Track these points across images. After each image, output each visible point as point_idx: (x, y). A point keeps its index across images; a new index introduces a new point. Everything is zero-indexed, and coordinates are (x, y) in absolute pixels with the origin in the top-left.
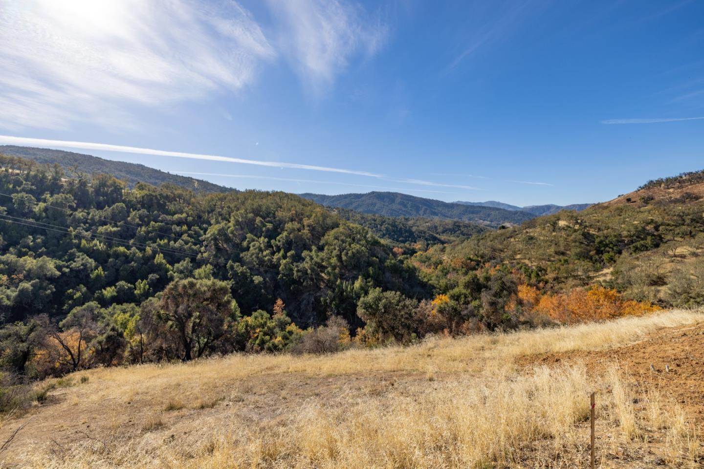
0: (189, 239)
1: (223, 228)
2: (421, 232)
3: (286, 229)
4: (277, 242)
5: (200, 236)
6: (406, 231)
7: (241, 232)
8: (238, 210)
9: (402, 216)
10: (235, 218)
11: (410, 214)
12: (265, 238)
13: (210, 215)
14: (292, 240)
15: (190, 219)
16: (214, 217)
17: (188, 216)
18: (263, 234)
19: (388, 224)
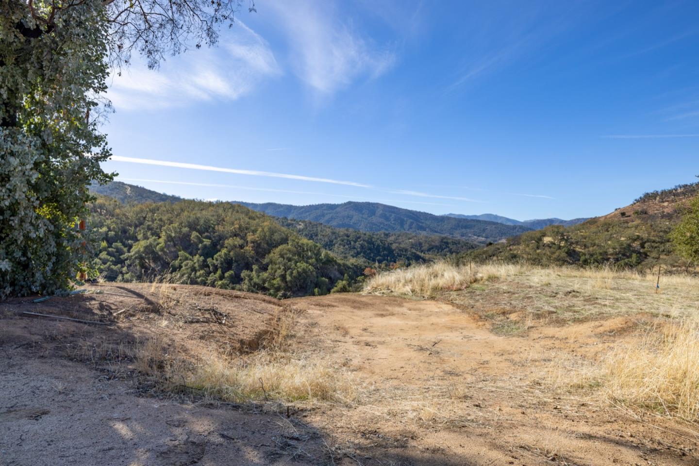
0: (109, 257)
1: (151, 245)
2: (401, 250)
3: (226, 245)
4: (215, 261)
5: (123, 253)
6: (384, 249)
7: (173, 249)
8: (171, 223)
9: (383, 231)
10: (166, 233)
11: (393, 229)
12: (200, 256)
13: (138, 229)
14: (232, 259)
15: (112, 233)
16: (142, 231)
17: (110, 230)
18: (199, 252)
19: (364, 240)
